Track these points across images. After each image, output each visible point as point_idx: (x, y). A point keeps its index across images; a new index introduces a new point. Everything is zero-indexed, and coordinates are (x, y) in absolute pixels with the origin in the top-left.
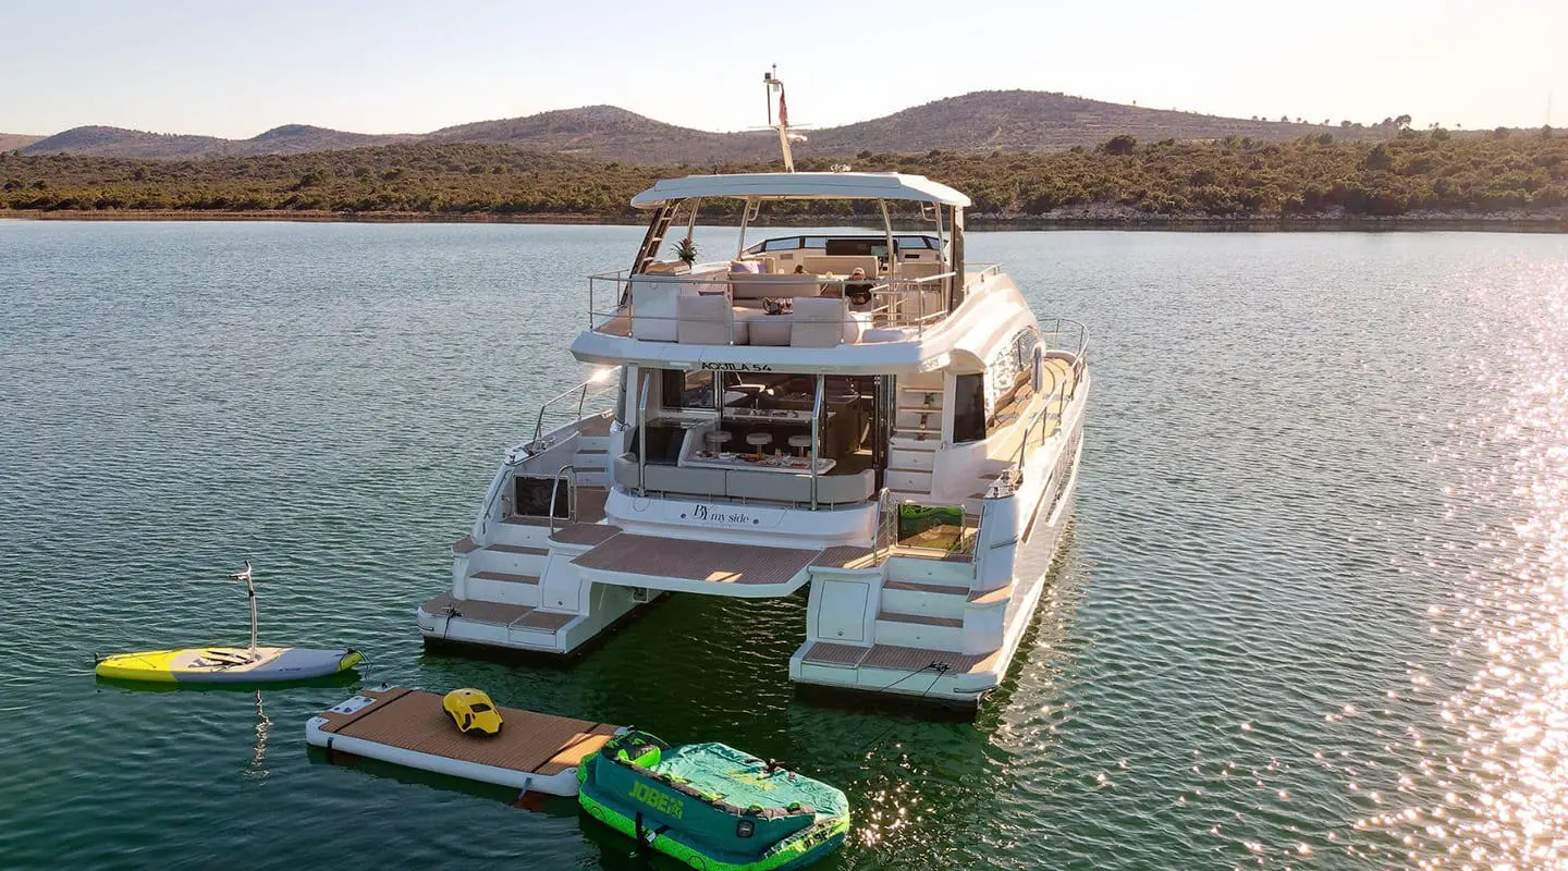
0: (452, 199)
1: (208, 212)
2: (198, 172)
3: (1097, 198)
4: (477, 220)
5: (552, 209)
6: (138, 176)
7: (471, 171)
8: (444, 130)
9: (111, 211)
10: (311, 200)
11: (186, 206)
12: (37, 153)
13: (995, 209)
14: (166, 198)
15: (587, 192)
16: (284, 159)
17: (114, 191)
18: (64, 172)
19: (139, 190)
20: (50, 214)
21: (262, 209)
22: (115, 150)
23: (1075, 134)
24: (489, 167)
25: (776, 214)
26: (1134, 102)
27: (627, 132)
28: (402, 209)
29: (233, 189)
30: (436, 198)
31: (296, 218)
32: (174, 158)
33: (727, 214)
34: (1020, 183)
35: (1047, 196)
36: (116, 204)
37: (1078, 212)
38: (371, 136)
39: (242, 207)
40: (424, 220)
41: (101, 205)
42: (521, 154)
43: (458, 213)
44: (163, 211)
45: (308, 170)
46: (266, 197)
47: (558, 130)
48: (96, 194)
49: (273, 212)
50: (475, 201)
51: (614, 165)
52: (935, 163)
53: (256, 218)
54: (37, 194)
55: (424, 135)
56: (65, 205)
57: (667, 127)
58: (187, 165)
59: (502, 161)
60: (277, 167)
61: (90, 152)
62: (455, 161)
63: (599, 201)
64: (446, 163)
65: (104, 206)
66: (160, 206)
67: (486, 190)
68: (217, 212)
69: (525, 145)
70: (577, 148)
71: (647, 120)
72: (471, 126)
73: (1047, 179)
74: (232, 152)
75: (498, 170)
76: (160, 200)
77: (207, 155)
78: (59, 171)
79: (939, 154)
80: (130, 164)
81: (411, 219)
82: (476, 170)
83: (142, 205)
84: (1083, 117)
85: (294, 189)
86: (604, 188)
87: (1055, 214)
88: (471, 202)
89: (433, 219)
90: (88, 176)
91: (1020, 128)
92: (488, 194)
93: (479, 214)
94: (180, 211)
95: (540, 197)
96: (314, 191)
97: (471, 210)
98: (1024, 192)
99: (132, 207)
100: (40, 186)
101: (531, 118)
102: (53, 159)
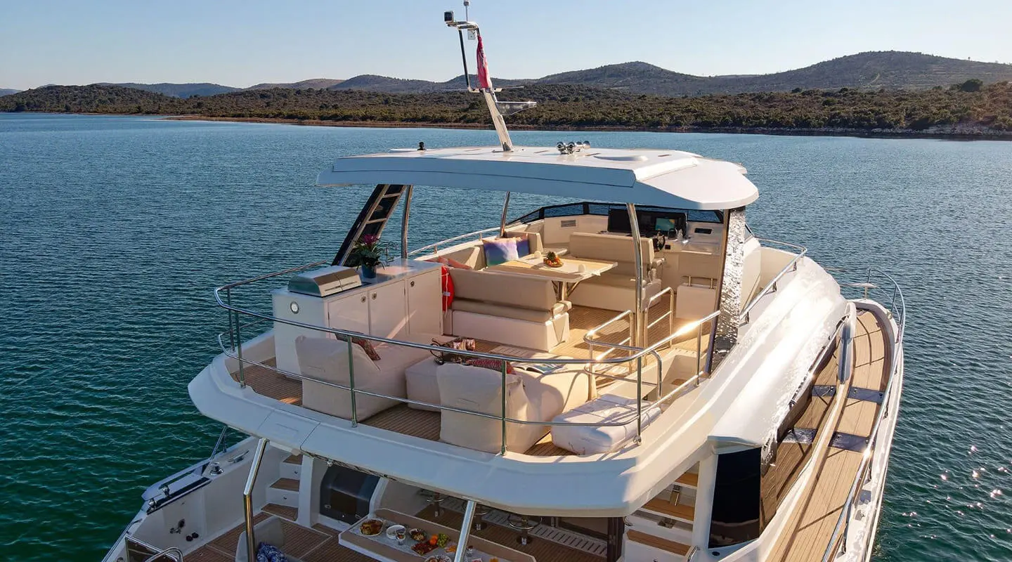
0: (551, 117)
1: (418, 123)
2: (417, 100)
3: (961, 120)
4: (564, 129)
5: (607, 124)
6: (387, 102)
7: (562, 100)
8: (548, 77)
9: (369, 122)
10: (474, 117)
11: (407, 120)
12: (339, 89)
13: (890, 126)
14: (398, 115)
15: (628, 113)
16: (463, 93)
17: (372, 111)
18: (350, 100)
19: (384, 110)
20: (338, 123)
21: (447, 122)
22: (377, 88)
23: (928, 78)
24: (572, 98)
25: (746, 126)
26: (969, 58)
27: (650, 76)
28: (523, 123)
29: (433, 110)
30: (542, 116)
31: (465, 127)
32: (406, 92)
33: (714, 126)
34: (907, 110)
35: (927, 118)
36: (372, 118)
37: (948, 129)
38: (509, 81)
39: (436, 121)
40: (535, 129)
41: (364, 118)
42: (590, 90)
43: (553, 126)
44: (397, 122)
45: (474, 100)
46: (450, 115)
47: (611, 76)
48: (362, 112)
49: (453, 124)
50: (563, 119)
51: (644, 96)
52: (845, 96)
53: (444, 127)
54: (333, 112)
55: (537, 80)
56: (346, 118)
57: (674, 73)
58: (412, 96)
59: (579, 94)
60: (458, 98)
61: (364, 89)
62: (553, 94)
63: (635, 118)
64: (549, 96)
65: (365, 119)
66: (394, 119)
67: (570, 111)
68: (425, 123)
69: (592, 85)
70: (621, 86)
71: (662, 70)
72: (563, 74)
73: (926, 108)
74: (436, 89)
75: (577, 100)
76: (396, 116)
77: (424, 91)
78: (347, 99)
79: (846, 90)
80: (383, 95)
81: (528, 129)
82: (565, 100)
83: (385, 119)
84: (934, 67)
85: (466, 110)
86: (639, 110)
87: (932, 130)
88: (561, 119)
89: (540, 129)
90: (361, 102)
91: (892, 74)
92: (571, 114)
93: (565, 126)
94: (404, 123)
95: (600, 116)
96: (475, 112)
97: (562, 123)
98: (908, 116)
99: (379, 120)
100: (335, 107)
101: (597, 69)
102: (346, 92)
